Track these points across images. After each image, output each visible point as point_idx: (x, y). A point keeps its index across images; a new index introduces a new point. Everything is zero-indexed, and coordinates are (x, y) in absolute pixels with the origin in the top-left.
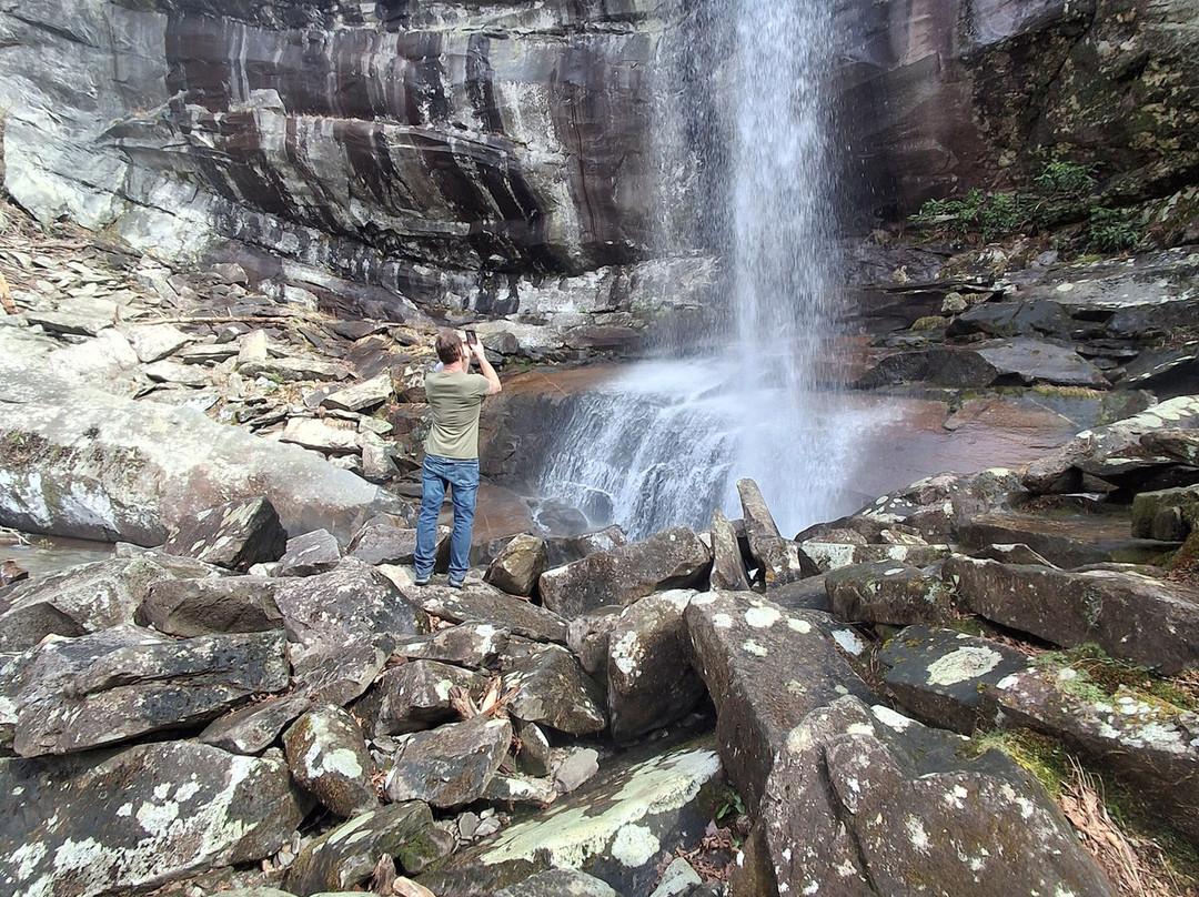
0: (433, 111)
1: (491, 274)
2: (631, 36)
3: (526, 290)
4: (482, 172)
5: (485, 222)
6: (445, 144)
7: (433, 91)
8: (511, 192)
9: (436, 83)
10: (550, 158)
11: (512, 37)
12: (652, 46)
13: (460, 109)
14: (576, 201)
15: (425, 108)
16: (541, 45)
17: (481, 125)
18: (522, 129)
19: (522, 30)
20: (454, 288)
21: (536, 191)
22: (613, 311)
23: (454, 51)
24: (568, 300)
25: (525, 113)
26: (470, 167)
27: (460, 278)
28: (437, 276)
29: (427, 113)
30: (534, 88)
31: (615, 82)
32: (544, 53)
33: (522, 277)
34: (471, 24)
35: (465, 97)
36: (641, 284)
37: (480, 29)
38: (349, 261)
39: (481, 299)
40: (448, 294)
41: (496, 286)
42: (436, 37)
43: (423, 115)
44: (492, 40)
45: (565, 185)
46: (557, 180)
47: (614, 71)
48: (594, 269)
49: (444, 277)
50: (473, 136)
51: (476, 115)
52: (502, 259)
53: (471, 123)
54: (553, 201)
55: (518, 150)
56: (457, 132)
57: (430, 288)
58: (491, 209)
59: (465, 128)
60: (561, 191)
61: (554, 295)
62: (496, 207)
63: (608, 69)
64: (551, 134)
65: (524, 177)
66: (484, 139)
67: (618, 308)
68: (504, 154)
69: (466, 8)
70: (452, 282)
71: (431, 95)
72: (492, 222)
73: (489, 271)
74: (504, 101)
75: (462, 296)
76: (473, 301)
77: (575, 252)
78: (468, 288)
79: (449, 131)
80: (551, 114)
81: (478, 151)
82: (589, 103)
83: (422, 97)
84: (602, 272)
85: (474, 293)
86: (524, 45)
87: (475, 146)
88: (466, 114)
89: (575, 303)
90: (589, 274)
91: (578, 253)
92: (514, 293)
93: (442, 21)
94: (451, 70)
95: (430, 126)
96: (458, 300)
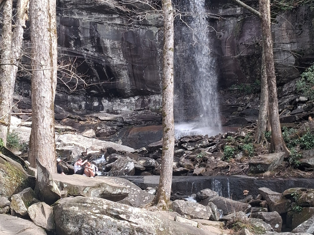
0: (75, 44)
1: (90, 97)
2: (147, 30)
3: (106, 103)
4: (96, 65)
5: (91, 80)
6: (82, 55)
7: (76, 38)
8: (105, 72)
9: (77, 35)
10: (120, 63)
11: (105, 24)
12: (154, 35)
13: (86, 45)
14: (130, 76)
15: (72, 43)
16: (116, 28)
17: (94, 50)
18: (110, 53)
19: (108, 22)
20: (74, 101)
21: (115, 72)
22: (143, 110)
23: (85, 26)
24: (125, 106)
25: (112, 49)
26: (91, 63)
27: (76, 98)
28: (66, 97)
29: (73, 44)
30: (116, 42)
31: (144, 44)
32: (117, 31)
33: (103, 98)
34: (89, 17)
35: (89, 41)
36: (152, 102)
37: (93, 20)
38: (28, 91)
39: (86, 105)
40: (72, 103)
41: (92, 101)
42: (76, 20)
43: (71, 45)
44: (98, 24)
45: (126, 71)
46: (123, 69)
47: (143, 40)
48: (133, 96)
49: (69, 97)
50: (92, 53)
51: (93, 47)
52: (96, 92)
53: (91, 49)
54: (121, 75)
55: (109, 60)
56: (85, 52)
57: (63, 101)
58: (95, 76)
59: (88, 51)
60: (125, 73)
61: (119, 104)
62: (98, 76)
63: (141, 40)
64: (122, 56)
65: (111, 68)
66: (96, 55)
67: (145, 109)
68: (104, 60)
69: (86, 12)
70: (73, 99)
71: (75, 39)
72: (94, 80)
73: (89, 96)
74: (104, 44)
75: (78, 104)
76: (83, 106)
77: (128, 91)
78: (81, 102)
79: (83, 51)
80: (122, 50)
81: (95, 59)
82: (136, 49)
83: (71, 39)
84: (136, 98)
85: (83, 104)
86: (110, 27)
87: (93, 57)
88: (89, 46)
89: (128, 107)
90: (131, 98)
91: (129, 92)
92: (100, 103)
93: (77, 15)
94: (84, 32)
95: (74, 48)
96: (76, 105)
